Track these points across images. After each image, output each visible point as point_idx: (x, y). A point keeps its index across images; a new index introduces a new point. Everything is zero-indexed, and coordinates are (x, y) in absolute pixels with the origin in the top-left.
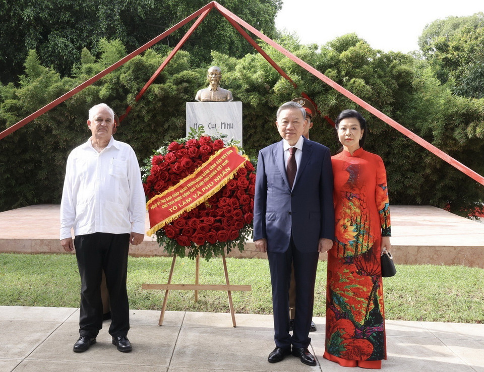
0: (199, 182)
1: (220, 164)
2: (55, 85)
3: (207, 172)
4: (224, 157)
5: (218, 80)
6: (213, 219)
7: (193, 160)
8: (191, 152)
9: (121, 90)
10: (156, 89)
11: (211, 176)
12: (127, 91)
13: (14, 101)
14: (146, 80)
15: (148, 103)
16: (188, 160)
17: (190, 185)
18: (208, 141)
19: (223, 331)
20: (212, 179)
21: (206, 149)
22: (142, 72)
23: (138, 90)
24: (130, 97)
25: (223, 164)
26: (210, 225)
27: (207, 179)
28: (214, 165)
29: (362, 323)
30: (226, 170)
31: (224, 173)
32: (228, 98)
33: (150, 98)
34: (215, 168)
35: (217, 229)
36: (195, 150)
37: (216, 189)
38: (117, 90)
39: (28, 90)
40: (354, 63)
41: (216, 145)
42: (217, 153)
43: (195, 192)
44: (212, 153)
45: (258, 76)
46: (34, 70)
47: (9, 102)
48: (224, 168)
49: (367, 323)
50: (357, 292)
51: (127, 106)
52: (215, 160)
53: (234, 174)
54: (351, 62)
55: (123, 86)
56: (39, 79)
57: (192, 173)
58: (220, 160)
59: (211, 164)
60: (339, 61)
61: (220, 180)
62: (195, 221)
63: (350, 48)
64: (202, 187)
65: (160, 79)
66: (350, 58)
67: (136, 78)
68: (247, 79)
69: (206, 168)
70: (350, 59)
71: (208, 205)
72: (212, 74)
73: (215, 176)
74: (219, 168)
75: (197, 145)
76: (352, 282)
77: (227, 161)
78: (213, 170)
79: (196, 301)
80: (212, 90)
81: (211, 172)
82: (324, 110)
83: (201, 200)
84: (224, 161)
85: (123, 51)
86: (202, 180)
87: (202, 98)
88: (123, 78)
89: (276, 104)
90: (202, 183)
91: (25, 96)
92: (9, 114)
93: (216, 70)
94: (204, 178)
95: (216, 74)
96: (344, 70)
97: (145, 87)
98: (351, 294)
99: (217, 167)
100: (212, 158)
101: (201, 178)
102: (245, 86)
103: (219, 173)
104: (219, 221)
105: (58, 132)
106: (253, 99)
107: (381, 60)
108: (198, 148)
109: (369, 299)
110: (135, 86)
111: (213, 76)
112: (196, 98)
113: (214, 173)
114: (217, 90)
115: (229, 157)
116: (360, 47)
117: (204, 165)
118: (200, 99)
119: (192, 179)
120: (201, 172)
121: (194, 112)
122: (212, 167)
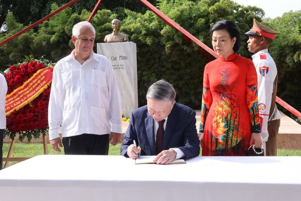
0: (26, 91)
1: (40, 79)
3: (31, 84)
4: (42, 74)
5: (118, 28)
6: (32, 114)
8: (21, 71)
9: (66, 37)
11: (33, 87)
16: (19, 76)
17: (20, 93)
18: (33, 64)
20: (34, 89)
21: (32, 69)
25: (41, 79)
26: (30, 118)
27: (31, 89)
28: (36, 80)
30: (43, 83)
31: (42, 85)
32: (125, 40)
34: (36, 82)
35: (34, 121)
36: (24, 70)
37: (36, 95)
38: (63, 37)
40: (218, 13)
41: (38, 67)
42: (38, 72)
43: (22, 98)
44: (35, 72)
45: (153, 25)
46: (12, 26)
48: (42, 82)
52: (37, 76)
53: (48, 85)
54: (216, 12)
56: (13, 31)
57: (21, 85)
58: (40, 76)
59: (34, 79)
60: (209, 13)
61: (39, 89)
62: (20, 116)
63: (216, 4)
64: (28, 94)
66: (216, 11)
69: (31, 82)
71: (31, 106)
72: (114, 24)
73: (37, 86)
74: (39, 82)
75: (27, 67)
77: (44, 77)
78: (35, 83)
80: (114, 35)
81: (34, 84)
82: (196, 46)
83: (26, 102)
84: (42, 77)
86: (28, 90)
87: (108, 40)
88: (66, 29)
89: (164, 43)
90: (28, 92)
93: (116, 22)
94: (30, 88)
95: (116, 24)
96: (212, 19)
99: (38, 81)
100: (35, 75)
101: (27, 88)
102: (144, 32)
103: (39, 85)
104: (37, 116)
106: (148, 40)
107: (242, 11)
108: (26, 69)
111: (114, 25)
112: (105, 40)
113: (36, 85)
114: (117, 34)
115: (45, 75)
116: (223, 3)
117: (30, 80)
118: (106, 41)
119: (22, 90)
120: (28, 85)
121: (102, 50)
122: (34, 81)
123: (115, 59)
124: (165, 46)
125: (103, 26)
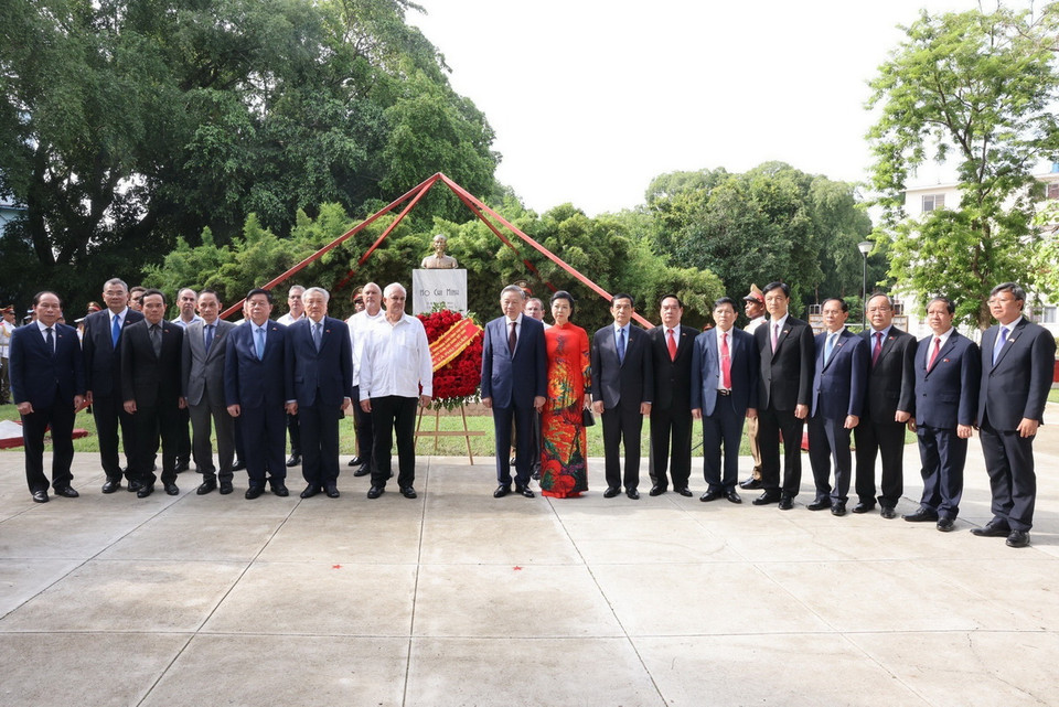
0: (442, 348)
1: (459, 333)
2: (275, 249)
3: (449, 339)
4: (461, 327)
5: (443, 248)
6: (453, 377)
7: (437, 329)
8: (435, 324)
9: (343, 254)
10: (380, 254)
11: (452, 343)
12: (349, 256)
13: (233, 265)
14: (370, 245)
15: (371, 268)
16: (433, 330)
18: (448, 314)
19: (464, 467)
20: (452, 346)
21: (447, 321)
22: (363, 237)
23: (361, 255)
24: (353, 263)
25: (461, 334)
26: (451, 383)
27: (449, 345)
28: (454, 334)
29: (567, 462)
30: (465, 338)
31: (462, 341)
32: (453, 266)
33: (374, 263)
34: (455, 337)
35: (458, 385)
36: (438, 321)
37: (457, 353)
38: (340, 255)
39: (249, 254)
40: (572, 232)
41: (455, 318)
42: (456, 324)
43: (438, 356)
44: (453, 324)
45: (480, 243)
46: (252, 234)
47: (228, 266)
48: (462, 336)
49: (571, 462)
50: (563, 438)
51: (349, 271)
52: (455, 329)
53: (470, 342)
55: (346, 251)
56: (259, 243)
57: (436, 340)
58: (459, 330)
59: (451, 333)
60: (558, 230)
61: (460, 346)
63: (568, 219)
64: (444, 352)
65: (383, 245)
67: (359, 243)
68: (469, 244)
69: (448, 336)
70: (570, 229)
71: (449, 366)
72: (438, 242)
73: (455, 343)
74: (458, 336)
75: (440, 317)
76: (559, 429)
77: (464, 331)
78: (453, 338)
79: (436, 449)
80: (437, 258)
81: (452, 340)
83: (444, 362)
84: (462, 330)
85: (344, 215)
86: (444, 346)
87: (428, 266)
88: (345, 243)
89: (499, 270)
90: (444, 349)
91: (245, 260)
92: (228, 279)
93: (442, 239)
94: (446, 344)
95: (441, 243)
97: (368, 252)
98: (559, 439)
99: (456, 335)
100: (452, 328)
101: (443, 344)
102: (469, 253)
103: (458, 340)
104: (459, 379)
105: (279, 297)
106: (476, 265)
107: (599, 229)
109: (572, 443)
110: (358, 251)
111: (439, 244)
112: (422, 265)
113: (454, 340)
114: (442, 257)
115: (467, 327)
116: (578, 218)
117: (446, 334)
118: (425, 266)
119: (437, 346)
120: (444, 340)
121: (420, 279)
122: (453, 336)
123: (440, 293)
124: (499, 274)
125: (402, 240)
